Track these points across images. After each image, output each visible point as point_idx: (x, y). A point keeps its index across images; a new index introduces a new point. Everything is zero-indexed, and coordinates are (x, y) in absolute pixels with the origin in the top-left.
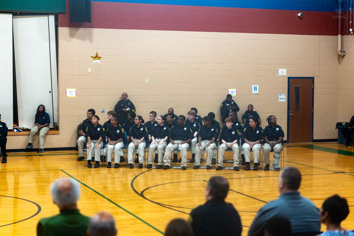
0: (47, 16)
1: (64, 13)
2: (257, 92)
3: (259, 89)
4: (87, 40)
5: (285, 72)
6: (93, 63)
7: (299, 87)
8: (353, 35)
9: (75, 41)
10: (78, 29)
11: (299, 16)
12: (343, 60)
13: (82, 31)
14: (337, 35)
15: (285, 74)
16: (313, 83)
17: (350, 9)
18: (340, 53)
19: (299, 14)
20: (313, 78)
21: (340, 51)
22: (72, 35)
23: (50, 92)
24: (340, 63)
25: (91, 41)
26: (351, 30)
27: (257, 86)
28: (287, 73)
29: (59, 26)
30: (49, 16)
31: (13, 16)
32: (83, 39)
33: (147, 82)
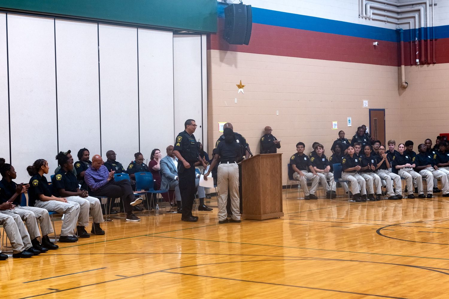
0: (200, 36)
1: (215, 33)
2: (350, 125)
3: (352, 121)
4: (233, 66)
5: (367, 103)
6: (239, 92)
7: (376, 119)
8: (419, 66)
9: (224, 65)
10: (226, 53)
11: (375, 46)
12: (405, 91)
13: (229, 54)
14: (400, 66)
15: (367, 105)
16: (385, 116)
17: (417, 39)
18: (404, 84)
19: (376, 43)
20: (384, 110)
21: (404, 82)
22: (222, 60)
23: (200, 127)
24: (400, 94)
25: (236, 67)
26: (418, 60)
27: (350, 119)
28: (368, 106)
29: (212, 48)
30: (202, 37)
31: (173, 34)
32: (229, 63)
33: (278, 115)
